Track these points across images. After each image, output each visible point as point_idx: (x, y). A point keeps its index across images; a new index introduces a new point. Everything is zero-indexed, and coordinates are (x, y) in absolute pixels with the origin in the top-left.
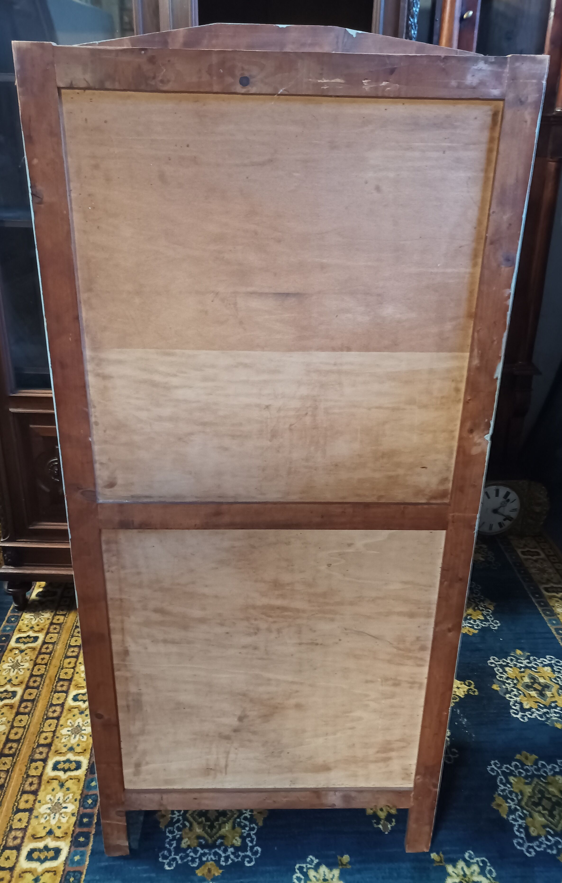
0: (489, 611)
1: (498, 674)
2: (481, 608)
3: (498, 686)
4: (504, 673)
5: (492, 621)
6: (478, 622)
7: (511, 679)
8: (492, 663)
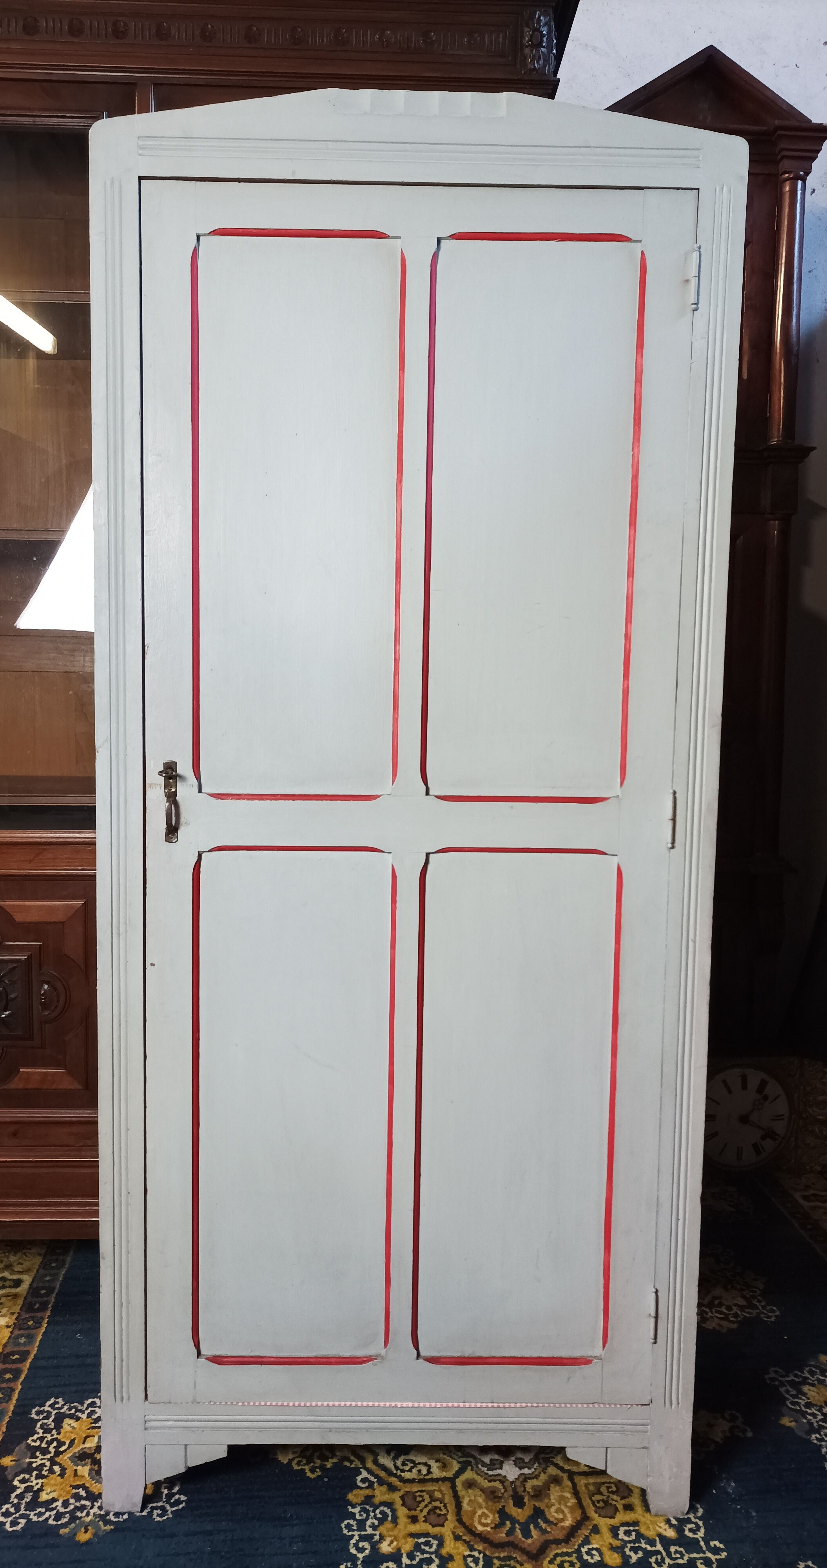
0: (755, 1292)
1: (788, 1399)
2: (739, 1287)
3: (792, 1419)
4: (800, 1396)
5: (764, 1307)
6: (735, 1310)
7: (816, 1405)
8: (773, 1379)
